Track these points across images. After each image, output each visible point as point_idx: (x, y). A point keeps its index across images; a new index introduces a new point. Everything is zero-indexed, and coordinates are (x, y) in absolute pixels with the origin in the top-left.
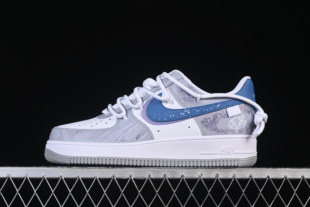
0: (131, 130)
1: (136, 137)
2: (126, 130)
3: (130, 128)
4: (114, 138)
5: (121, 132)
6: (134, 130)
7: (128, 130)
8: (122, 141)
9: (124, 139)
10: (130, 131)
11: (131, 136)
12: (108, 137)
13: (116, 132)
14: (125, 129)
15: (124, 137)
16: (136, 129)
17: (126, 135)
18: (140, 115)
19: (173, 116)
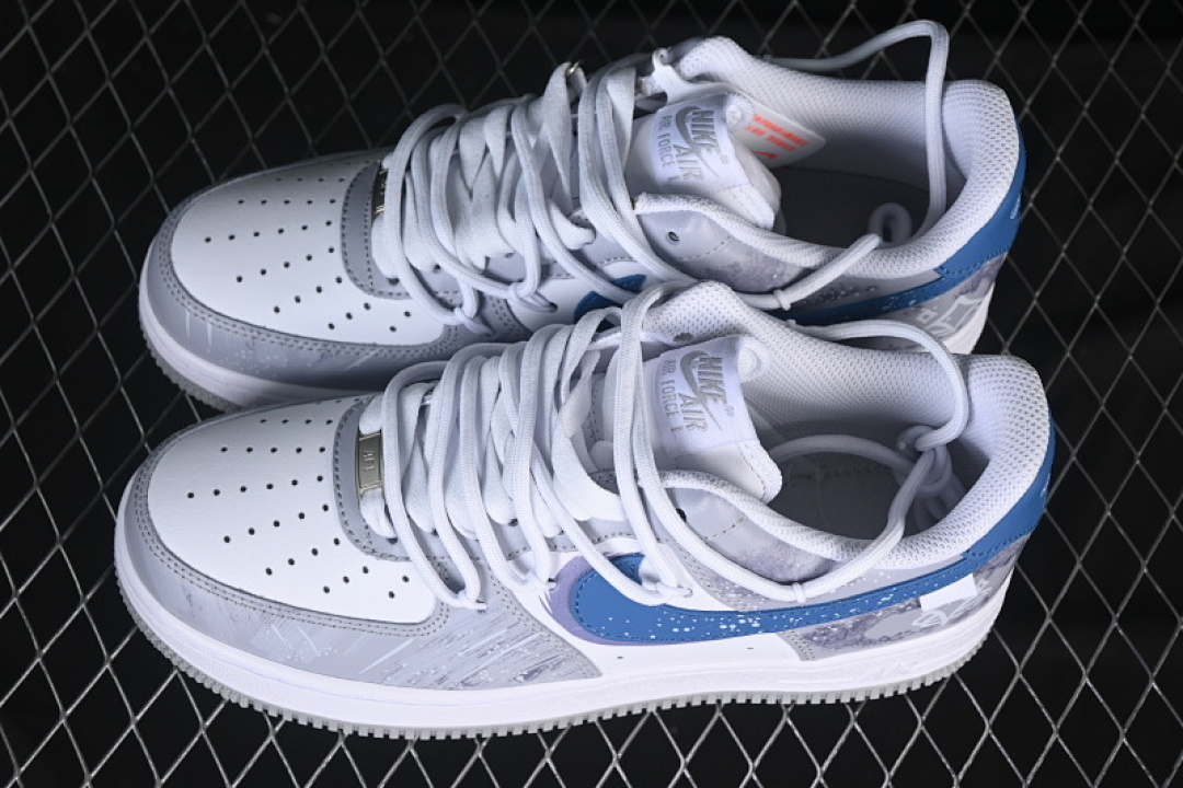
0: (503, 652)
1: (525, 673)
2: (483, 651)
3: (497, 646)
4: (432, 672)
5: (460, 654)
6: (514, 653)
7: (489, 652)
8: (466, 684)
9: (474, 680)
10: (499, 655)
11: (503, 672)
12: (405, 665)
13: (438, 652)
14: (479, 644)
15: (471, 673)
16: (526, 651)
17: (482, 667)
18: (541, 606)
19: (687, 630)
